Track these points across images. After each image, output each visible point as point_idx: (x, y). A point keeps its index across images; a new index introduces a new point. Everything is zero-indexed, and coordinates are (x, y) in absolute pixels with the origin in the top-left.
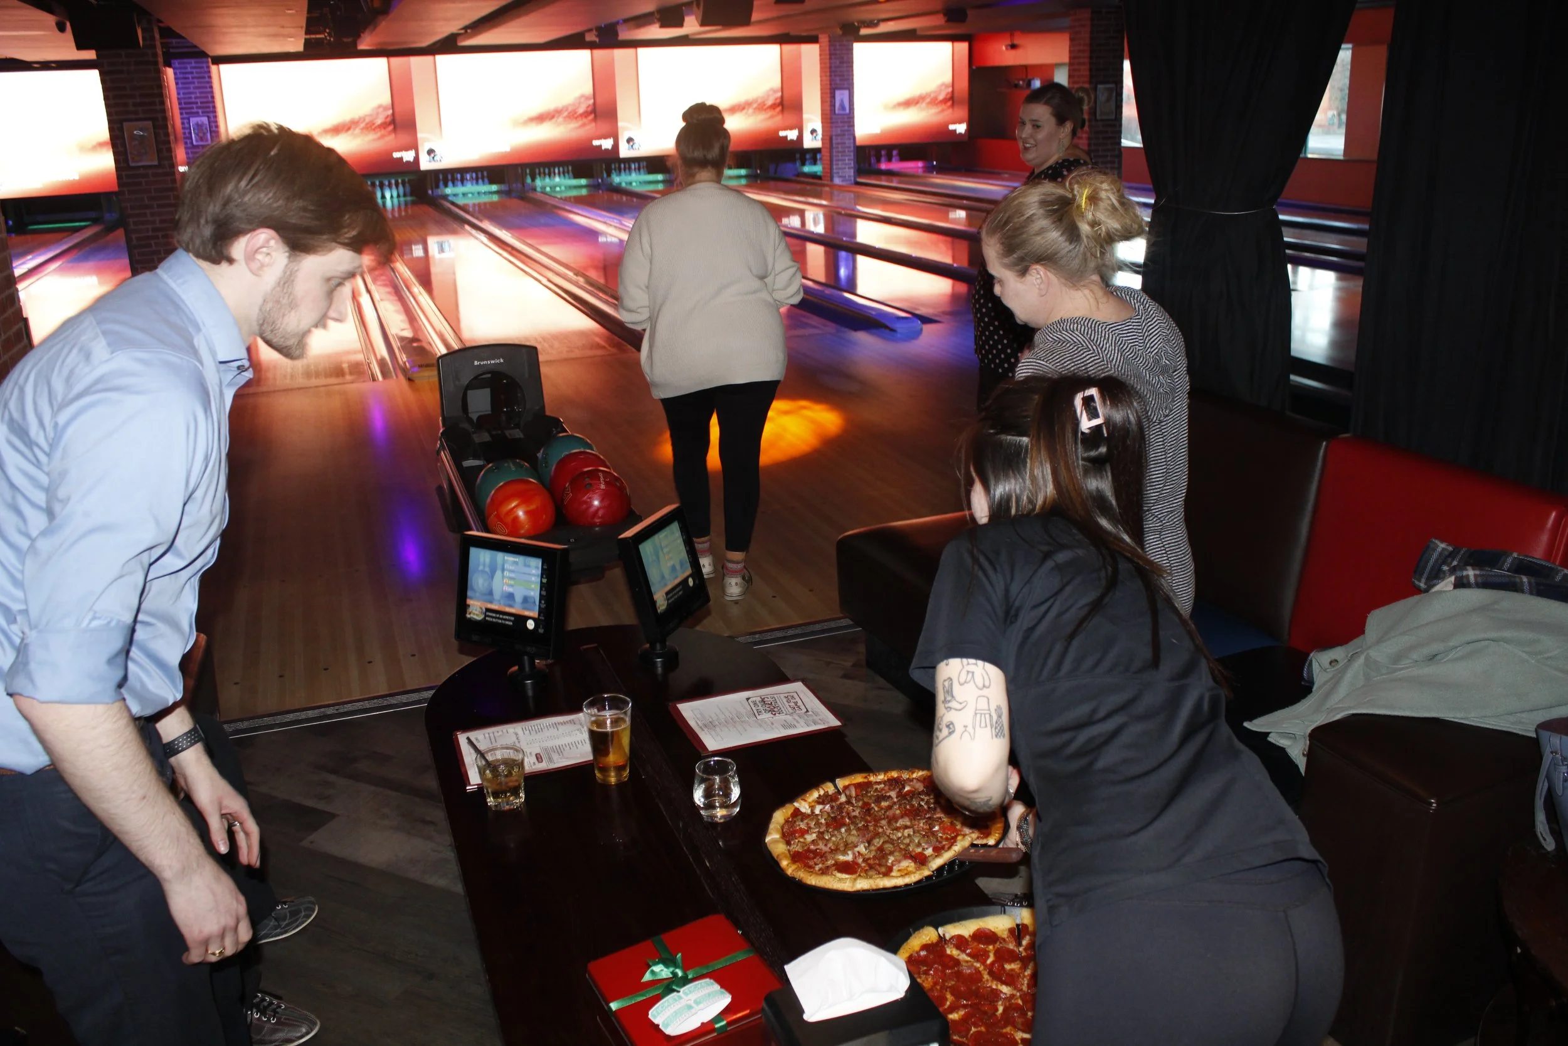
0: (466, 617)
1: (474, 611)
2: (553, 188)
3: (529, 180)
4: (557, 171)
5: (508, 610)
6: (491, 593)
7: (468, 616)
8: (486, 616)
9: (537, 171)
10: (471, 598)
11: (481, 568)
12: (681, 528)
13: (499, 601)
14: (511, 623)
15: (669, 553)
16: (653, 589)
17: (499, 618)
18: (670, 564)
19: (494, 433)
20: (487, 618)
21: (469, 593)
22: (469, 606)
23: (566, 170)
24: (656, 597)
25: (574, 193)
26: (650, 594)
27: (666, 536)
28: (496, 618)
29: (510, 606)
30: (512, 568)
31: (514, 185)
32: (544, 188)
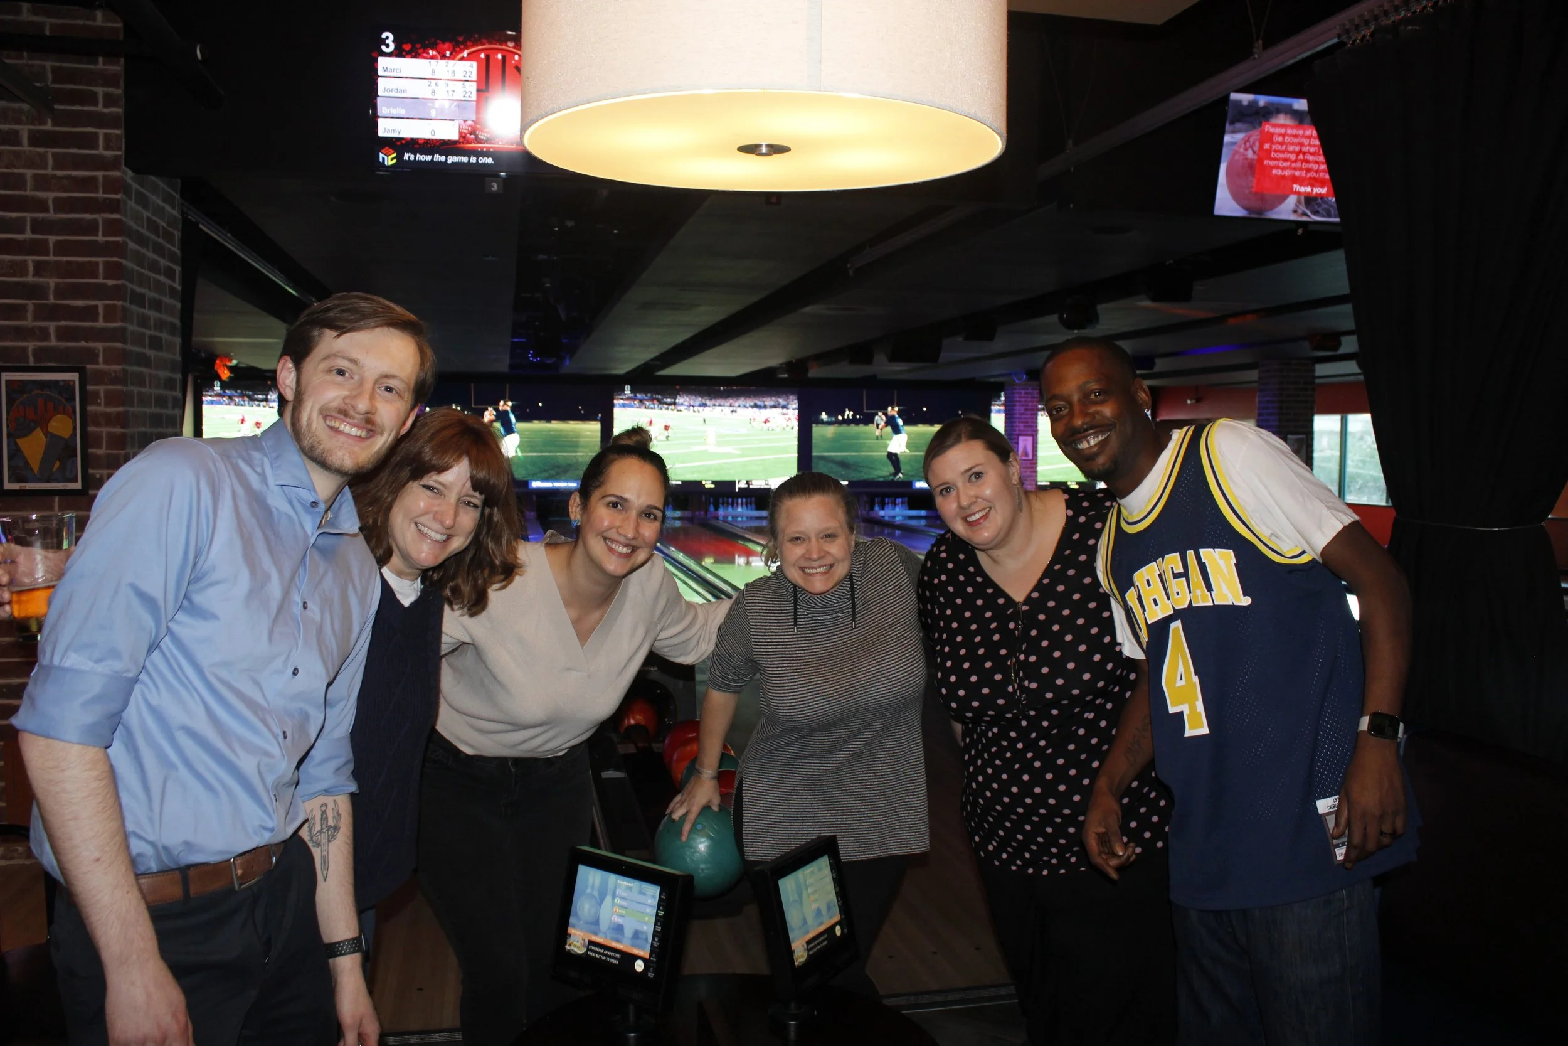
0: (565, 948)
1: (575, 943)
2: (734, 518)
3: (712, 508)
4: (740, 501)
5: (615, 945)
6: (597, 922)
7: (568, 947)
8: (588, 950)
9: (721, 500)
10: (574, 926)
11: (589, 891)
12: (831, 865)
13: (605, 933)
14: (616, 962)
15: (814, 892)
16: (791, 936)
17: (603, 954)
18: (815, 906)
19: (640, 745)
20: (590, 953)
21: (572, 920)
22: (570, 935)
23: (749, 501)
24: (794, 946)
25: (755, 524)
26: (788, 943)
27: (812, 872)
28: (599, 953)
29: (618, 941)
30: (624, 894)
31: (697, 513)
32: (725, 517)
